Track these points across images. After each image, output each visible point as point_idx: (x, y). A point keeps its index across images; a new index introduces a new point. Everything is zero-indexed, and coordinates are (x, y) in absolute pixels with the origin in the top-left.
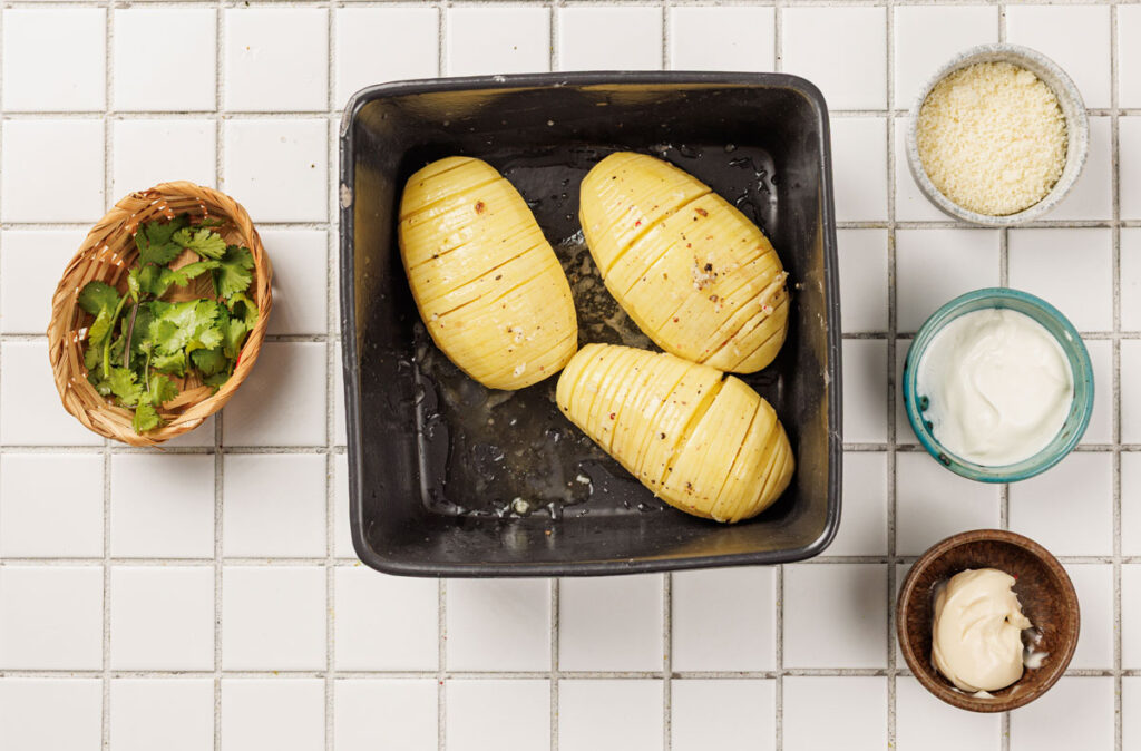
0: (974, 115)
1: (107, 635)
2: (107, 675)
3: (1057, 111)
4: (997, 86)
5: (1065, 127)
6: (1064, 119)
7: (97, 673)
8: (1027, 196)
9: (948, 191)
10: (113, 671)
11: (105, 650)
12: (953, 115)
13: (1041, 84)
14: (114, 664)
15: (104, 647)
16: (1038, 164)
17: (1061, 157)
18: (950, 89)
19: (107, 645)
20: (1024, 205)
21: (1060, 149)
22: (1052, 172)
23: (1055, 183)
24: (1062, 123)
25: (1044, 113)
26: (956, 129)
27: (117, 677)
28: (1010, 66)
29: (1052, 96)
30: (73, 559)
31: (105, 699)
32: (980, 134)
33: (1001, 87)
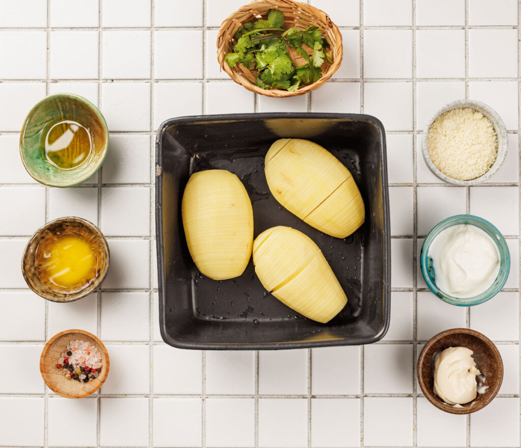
0: (454, 133)
2: (47, 396)
3: (493, 131)
4: (465, 120)
5: (497, 139)
6: (496, 135)
7: (42, 395)
8: (479, 171)
9: (442, 169)
12: (444, 133)
13: (486, 119)
16: (484, 156)
17: (495, 153)
18: (442, 121)
20: (477, 175)
21: (494, 149)
22: (491, 160)
23: (492, 165)
24: (495, 137)
25: (487, 132)
26: (445, 140)
28: (471, 110)
29: (491, 124)
30: (31, 341)
32: (457, 142)
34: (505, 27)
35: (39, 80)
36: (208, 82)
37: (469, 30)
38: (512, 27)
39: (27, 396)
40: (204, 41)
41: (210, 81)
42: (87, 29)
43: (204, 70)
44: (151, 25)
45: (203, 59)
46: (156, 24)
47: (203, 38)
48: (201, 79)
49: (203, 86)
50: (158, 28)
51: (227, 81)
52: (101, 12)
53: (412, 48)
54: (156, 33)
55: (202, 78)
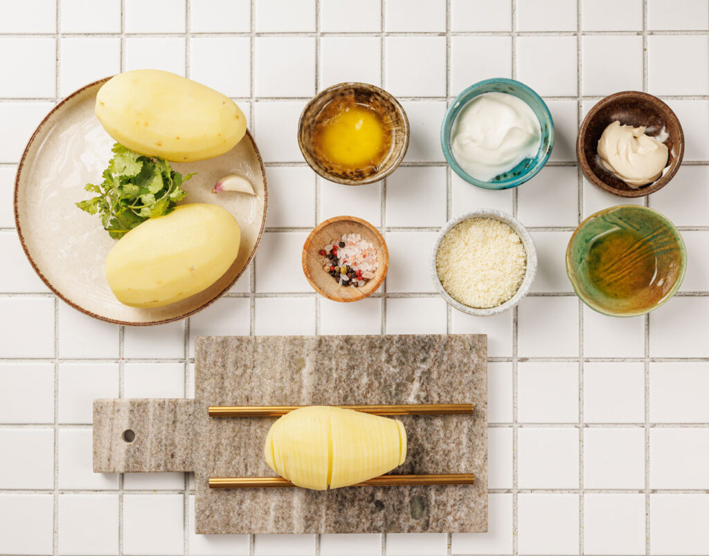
0: (477, 245)
1: (56, 469)
2: (56, 492)
3: (523, 264)
4: (497, 236)
5: (524, 275)
6: (525, 270)
7: (50, 491)
8: (486, 302)
9: (445, 280)
10: (59, 490)
11: (55, 477)
12: (466, 240)
13: (521, 245)
14: (61, 486)
15: (54, 476)
16: (500, 287)
17: (514, 289)
18: (470, 225)
19: (56, 475)
20: (482, 306)
21: (515, 285)
22: (505, 295)
23: (505, 302)
24: (523, 271)
25: (516, 262)
26: (464, 248)
27: (62, 493)
28: (509, 228)
29: (524, 255)
30: (36, 424)
31: (55, 506)
32: (476, 257)
33: (499, 237)
34: (627, 33)
35: (47, 99)
36: (257, 101)
37: (583, 36)
38: (635, 33)
39: (33, 492)
40: (253, 51)
41: (259, 100)
42: (106, 36)
43: (253, 86)
44: (187, 31)
45: (251, 73)
46: (193, 29)
47: (251, 46)
48: (249, 98)
49: (251, 107)
50: (195, 34)
51: (280, 100)
52: (123, 14)
53: (511, 59)
54: (192, 40)
55: (250, 96)
